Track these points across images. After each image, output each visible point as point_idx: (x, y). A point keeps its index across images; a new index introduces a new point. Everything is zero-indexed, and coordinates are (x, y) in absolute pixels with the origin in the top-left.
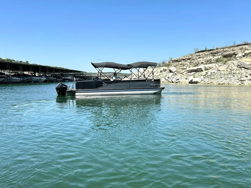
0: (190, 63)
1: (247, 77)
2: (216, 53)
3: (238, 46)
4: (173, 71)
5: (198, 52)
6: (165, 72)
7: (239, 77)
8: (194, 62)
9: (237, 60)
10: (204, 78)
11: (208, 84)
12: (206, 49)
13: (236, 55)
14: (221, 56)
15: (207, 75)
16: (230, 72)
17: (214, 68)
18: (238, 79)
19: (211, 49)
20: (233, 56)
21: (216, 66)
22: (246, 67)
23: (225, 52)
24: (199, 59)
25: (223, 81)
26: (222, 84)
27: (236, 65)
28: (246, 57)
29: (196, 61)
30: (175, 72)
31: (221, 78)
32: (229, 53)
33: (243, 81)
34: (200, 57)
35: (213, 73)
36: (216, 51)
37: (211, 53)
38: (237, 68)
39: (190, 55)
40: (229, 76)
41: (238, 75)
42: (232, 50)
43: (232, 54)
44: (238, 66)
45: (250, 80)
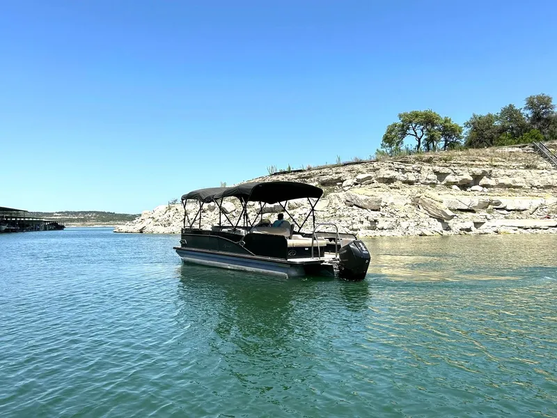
1: (362, 222)
3: (345, 165)
4: (229, 211)
5: (275, 174)
6: (213, 212)
7: (350, 222)
9: (345, 191)
12: (290, 168)
13: (342, 181)
16: (334, 214)
18: (348, 227)
19: (299, 169)
20: (338, 184)
22: (360, 205)
23: (324, 175)
27: (343, 200)
28: (359, 185)
30: (232, 212)
32: (331, 177)
33: (356, 230)
35: (303, 215)
36: (308, 173)
37: (300, 177)
38: (346, 206)
39: (261, 179)
40: (332, 221)
41: (346, 219)
42: (336, 173)
43: (336, 180)
44: (347, 203)
45: (369, 228)
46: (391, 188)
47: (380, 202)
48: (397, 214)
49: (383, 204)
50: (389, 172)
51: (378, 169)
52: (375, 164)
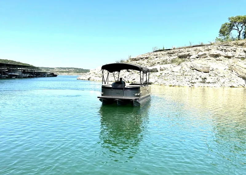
0: (147, 62)
1: (197, 79)
2: (172, 53)
3: (193, 46)
5: (156, 51)
7: (190, 79)
8: (151, 62)
9: (191, 61)
10: (158, 78)
11: (161, 85)
12: (164, 48)
13: (190, 56)
14: (177, 57)
15: (161, 76)
16: (183, 74)
17: (169, 68)
18: (189, 81)
20: (188, 57)
21: (171, 67)
22: (198, 69)
23: (181, 52)
24: (156, 58)
25: (174, 82)
26: (173, 86)
28: (199, 58)
29: (153, 61)
30: (132, 71)
31: (174, 79)
32: (184, 54)
33: (194, 83)
34: (158, 57)
35: (167, 74)
36: (173, 51)
37: (168, 53)
38: (190, 70)
39: (148, 54)
40: (182, 77)
41: (189, 77)
42: (188, 51)
43: (187, 55)
44: (191, 68)
45: (201, 82)
46: (217, 60)
47: (209, 68)
48: (219, 74)
49: (211, 69)
50: (216, 51)
51: (211, 50)
52: (209, 47)
